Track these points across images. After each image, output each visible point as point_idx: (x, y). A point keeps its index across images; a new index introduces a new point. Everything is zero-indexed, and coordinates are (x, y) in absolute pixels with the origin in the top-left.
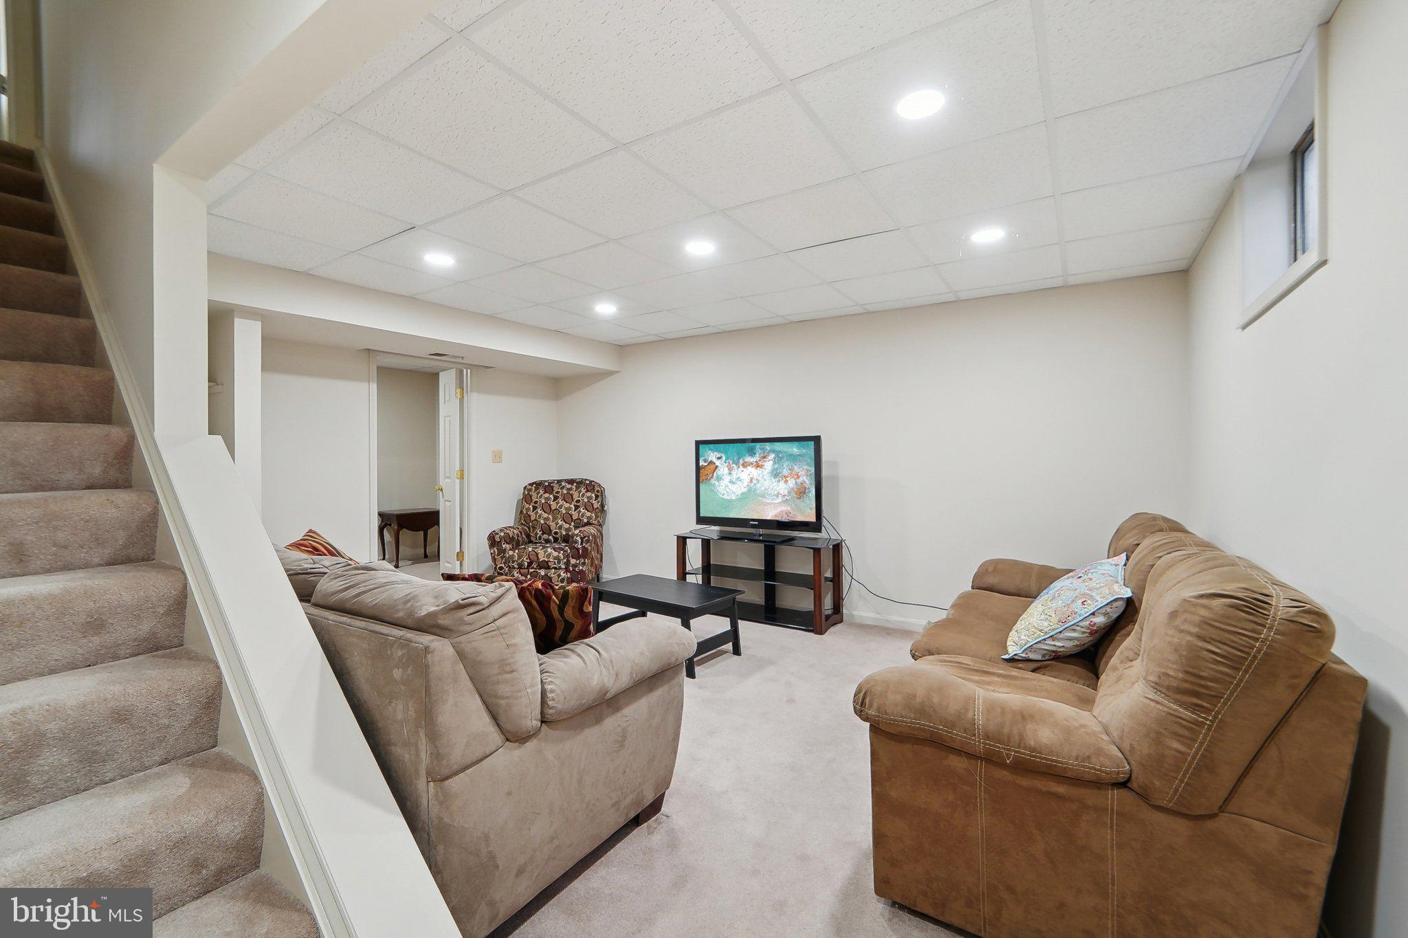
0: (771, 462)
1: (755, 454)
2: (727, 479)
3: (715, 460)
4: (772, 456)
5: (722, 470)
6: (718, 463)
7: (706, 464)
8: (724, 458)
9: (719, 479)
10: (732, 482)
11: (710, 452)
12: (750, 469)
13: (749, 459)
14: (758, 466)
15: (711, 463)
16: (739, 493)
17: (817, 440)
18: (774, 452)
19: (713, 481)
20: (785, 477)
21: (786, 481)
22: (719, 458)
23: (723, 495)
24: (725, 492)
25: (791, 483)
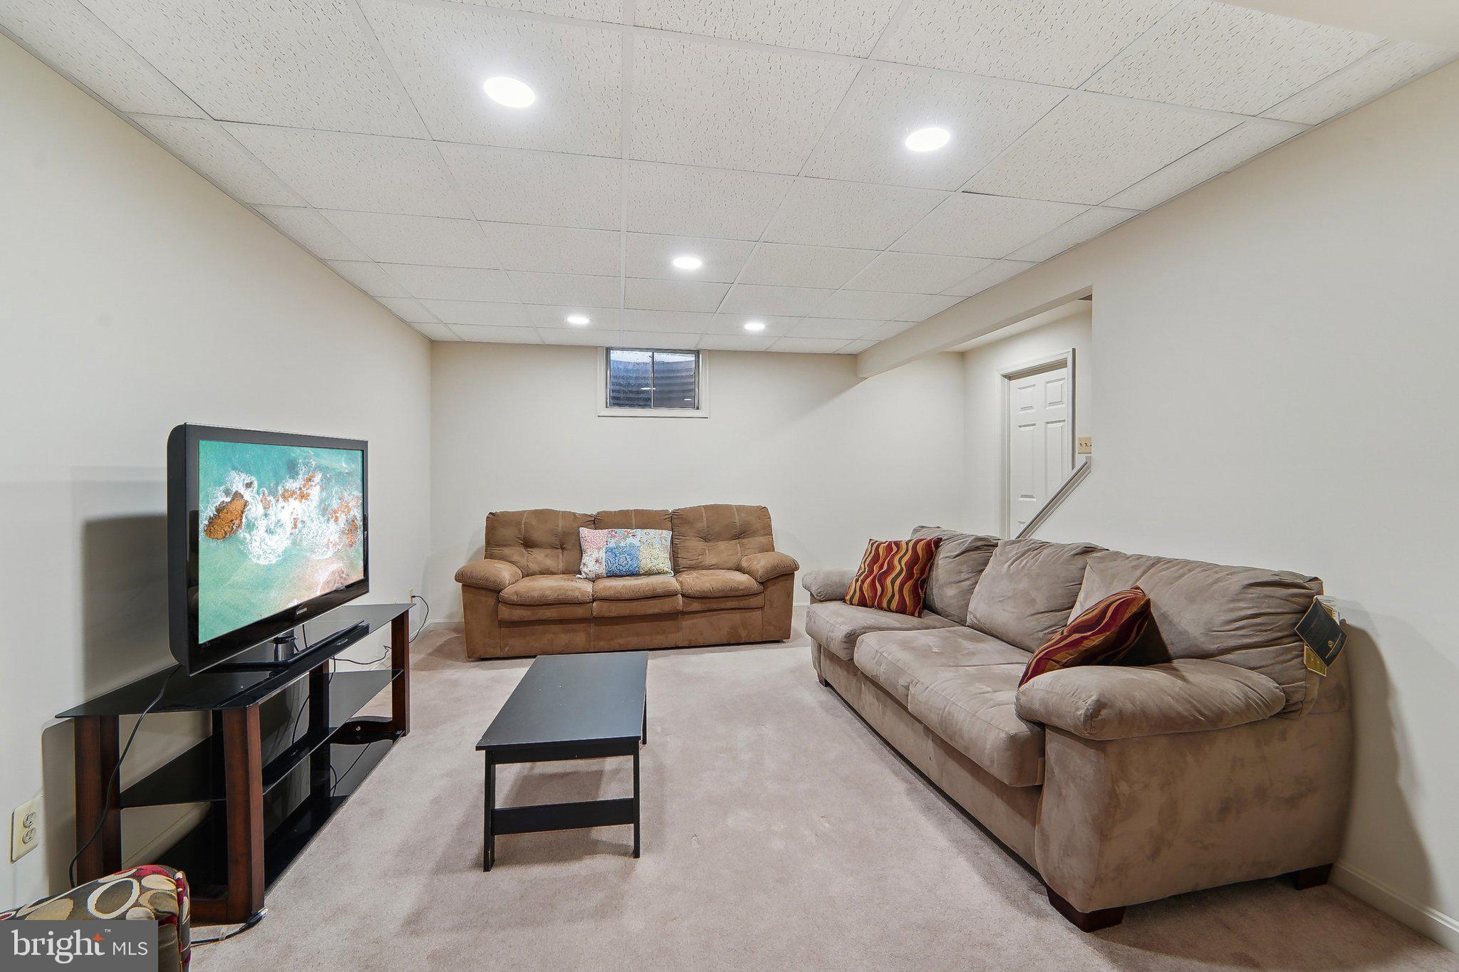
0: (318, 487)
1: (297, 474)
2: (262, 525)
3: (242, 490)
4: (318, 477)
5: (253, 510)
6: (247, 495)
7: (228, 499)
8: (256, 484)
9: (251, 527)
10: (270, 531)
11: (233, 474)
12: (294, 503)
13: (292, 485)
14: (303, 497)
15: (237, 495)
16: (280, 551)
17: (362, 447)
18: (320, 470)
19: (242, 533)
20: (335, 512)
21: (336, 520)
22: (249, 485)
23: (258, 559)
24: (261, 553)
25: (342, 518)
